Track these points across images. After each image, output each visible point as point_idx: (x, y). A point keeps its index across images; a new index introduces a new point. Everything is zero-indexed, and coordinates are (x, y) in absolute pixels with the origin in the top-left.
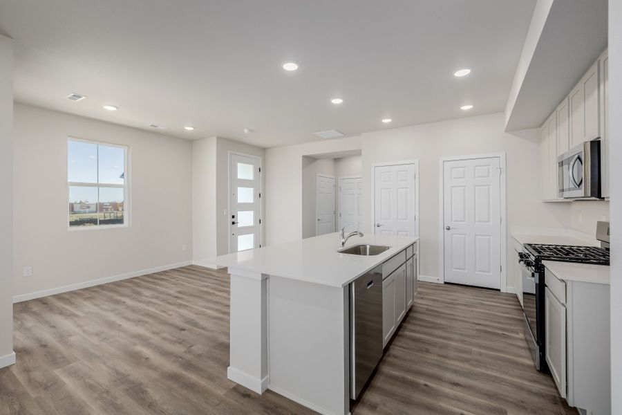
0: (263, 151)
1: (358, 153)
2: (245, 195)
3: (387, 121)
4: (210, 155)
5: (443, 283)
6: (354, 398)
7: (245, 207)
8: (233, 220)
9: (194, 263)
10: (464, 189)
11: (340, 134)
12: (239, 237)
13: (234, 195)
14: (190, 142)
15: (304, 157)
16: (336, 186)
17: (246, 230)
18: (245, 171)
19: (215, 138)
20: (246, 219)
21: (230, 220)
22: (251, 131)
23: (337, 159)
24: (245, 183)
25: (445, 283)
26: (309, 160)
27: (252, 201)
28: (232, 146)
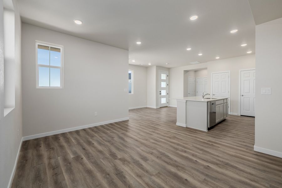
0: (169, 69)
1: (206, 69)
2: (163, 85)
3: (218, 58)
4: (153, 72)
5: (240, 115)
6: (209, 127)
7: (163, 89)
8: (160, 93)
9: (148, 106)
10: (249, 81)
11: (199, 63)
12: (162, 99)
13: (160, 85)
14: (146, 68)
15: (184, 71)
16: (195, 81)
17: (164, 97)
18: (164, 77)
19: (155, 66)
20: (164, 93)
21: (159, 93)
22: (168, 64)
23: (196, 71)
24: (164, 81)
25: (241, 115)
26: (186, 72)
27: (165, 87)
28: (160, 68)
